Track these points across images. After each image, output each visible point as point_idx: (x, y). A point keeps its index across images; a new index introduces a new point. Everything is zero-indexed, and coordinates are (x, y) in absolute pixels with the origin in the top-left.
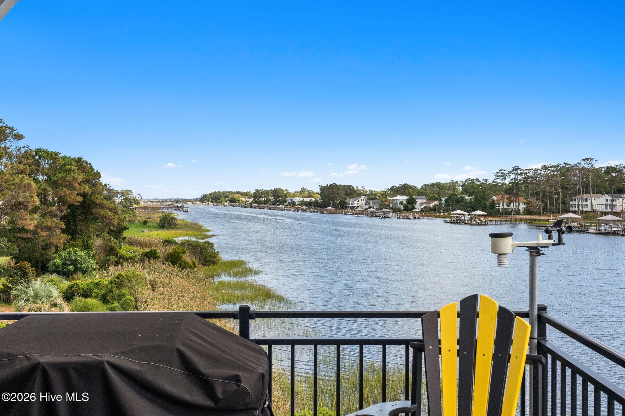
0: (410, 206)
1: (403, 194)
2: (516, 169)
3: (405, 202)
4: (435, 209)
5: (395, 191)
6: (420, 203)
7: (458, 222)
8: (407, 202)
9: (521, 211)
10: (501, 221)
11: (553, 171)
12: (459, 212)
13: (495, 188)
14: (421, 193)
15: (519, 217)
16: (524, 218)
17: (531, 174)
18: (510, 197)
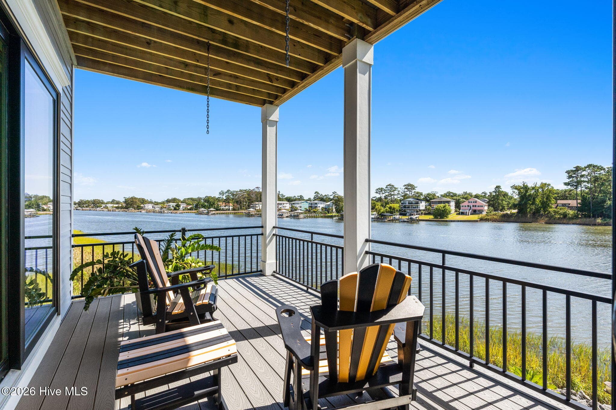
0: (178, 208)
1: (173, 203)
2: (228, 191)
3: (174, 206)
4: (190, 209)
5: (168, 201)
6: (183, 206)
7: (201, 213)
8: (176, 206)
9: (231, 210)
10: (222, 213)
11: (244, 192)
12: (202, 209)
13: (218, 200)
14: (184, 202)
15: (230, 212)
16: (232, 212)
17: (235, 193)
18: (226, 203)
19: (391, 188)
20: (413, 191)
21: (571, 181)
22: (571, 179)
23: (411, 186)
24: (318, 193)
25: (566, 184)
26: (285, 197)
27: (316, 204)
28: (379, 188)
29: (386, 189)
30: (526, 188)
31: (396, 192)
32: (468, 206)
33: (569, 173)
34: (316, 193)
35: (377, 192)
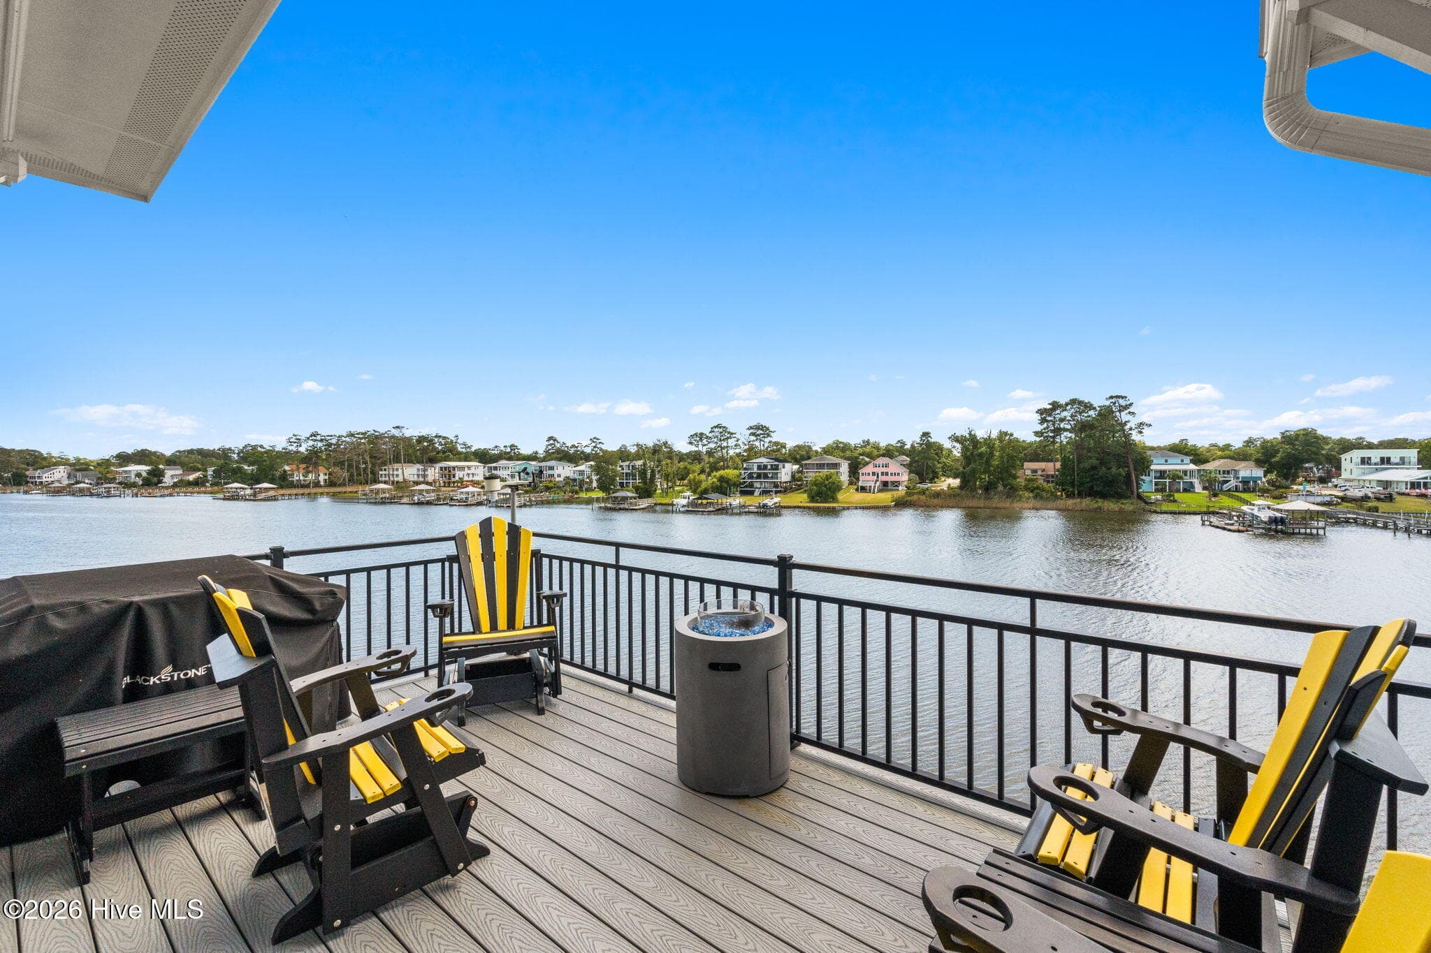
0: (155, 480)
1: (140, 463)
2: (314, 435)
3: (144, 474)
4: (196, 483)
5: (124, 459)
6: (171, 475)
7: (234, 497)
8: (148, 474)
9: (322, 483)
10: (296, 495)
11: (360, 438)
12: (236, 485)
13: (286, 456)
14: (172, 461)
15: (320, 490)
16: (326, 490)
17: (334, 441)
18: (308, 467)
19: (723, 432)
20: (767, 440)
21: (1044, 429)
22: (1045, 425)
23: (763, 430)
24: (555, 440)
25: (1037, 434)
26: (473, 449)
27: (552, 468)
28: (696, 434)
29: (710, 435)
30: (973, 438)
31: (732, 442)
32: (874, 474)
33: (1041, 414)
34: (550, 438)
35: (691, 443)
